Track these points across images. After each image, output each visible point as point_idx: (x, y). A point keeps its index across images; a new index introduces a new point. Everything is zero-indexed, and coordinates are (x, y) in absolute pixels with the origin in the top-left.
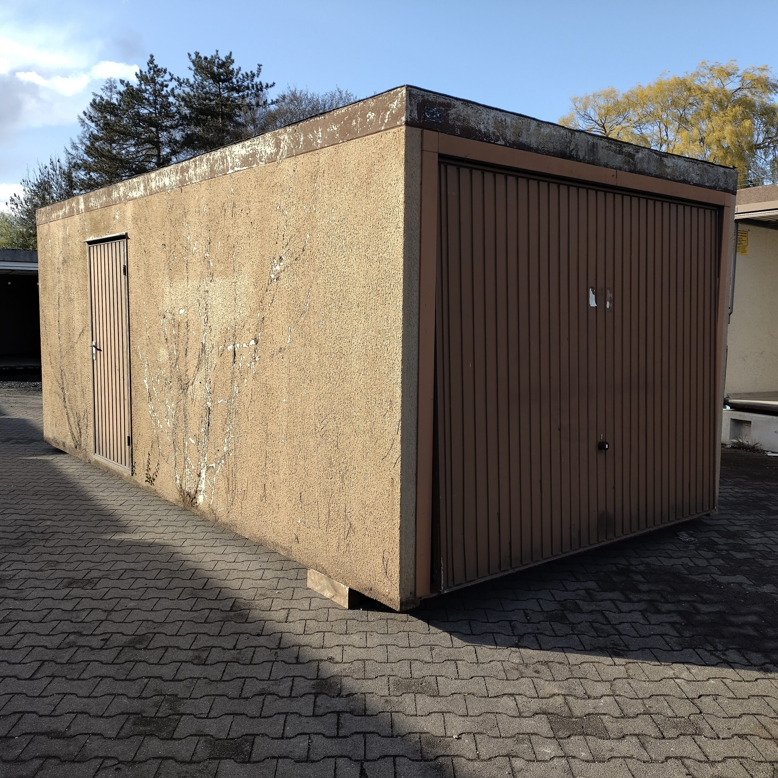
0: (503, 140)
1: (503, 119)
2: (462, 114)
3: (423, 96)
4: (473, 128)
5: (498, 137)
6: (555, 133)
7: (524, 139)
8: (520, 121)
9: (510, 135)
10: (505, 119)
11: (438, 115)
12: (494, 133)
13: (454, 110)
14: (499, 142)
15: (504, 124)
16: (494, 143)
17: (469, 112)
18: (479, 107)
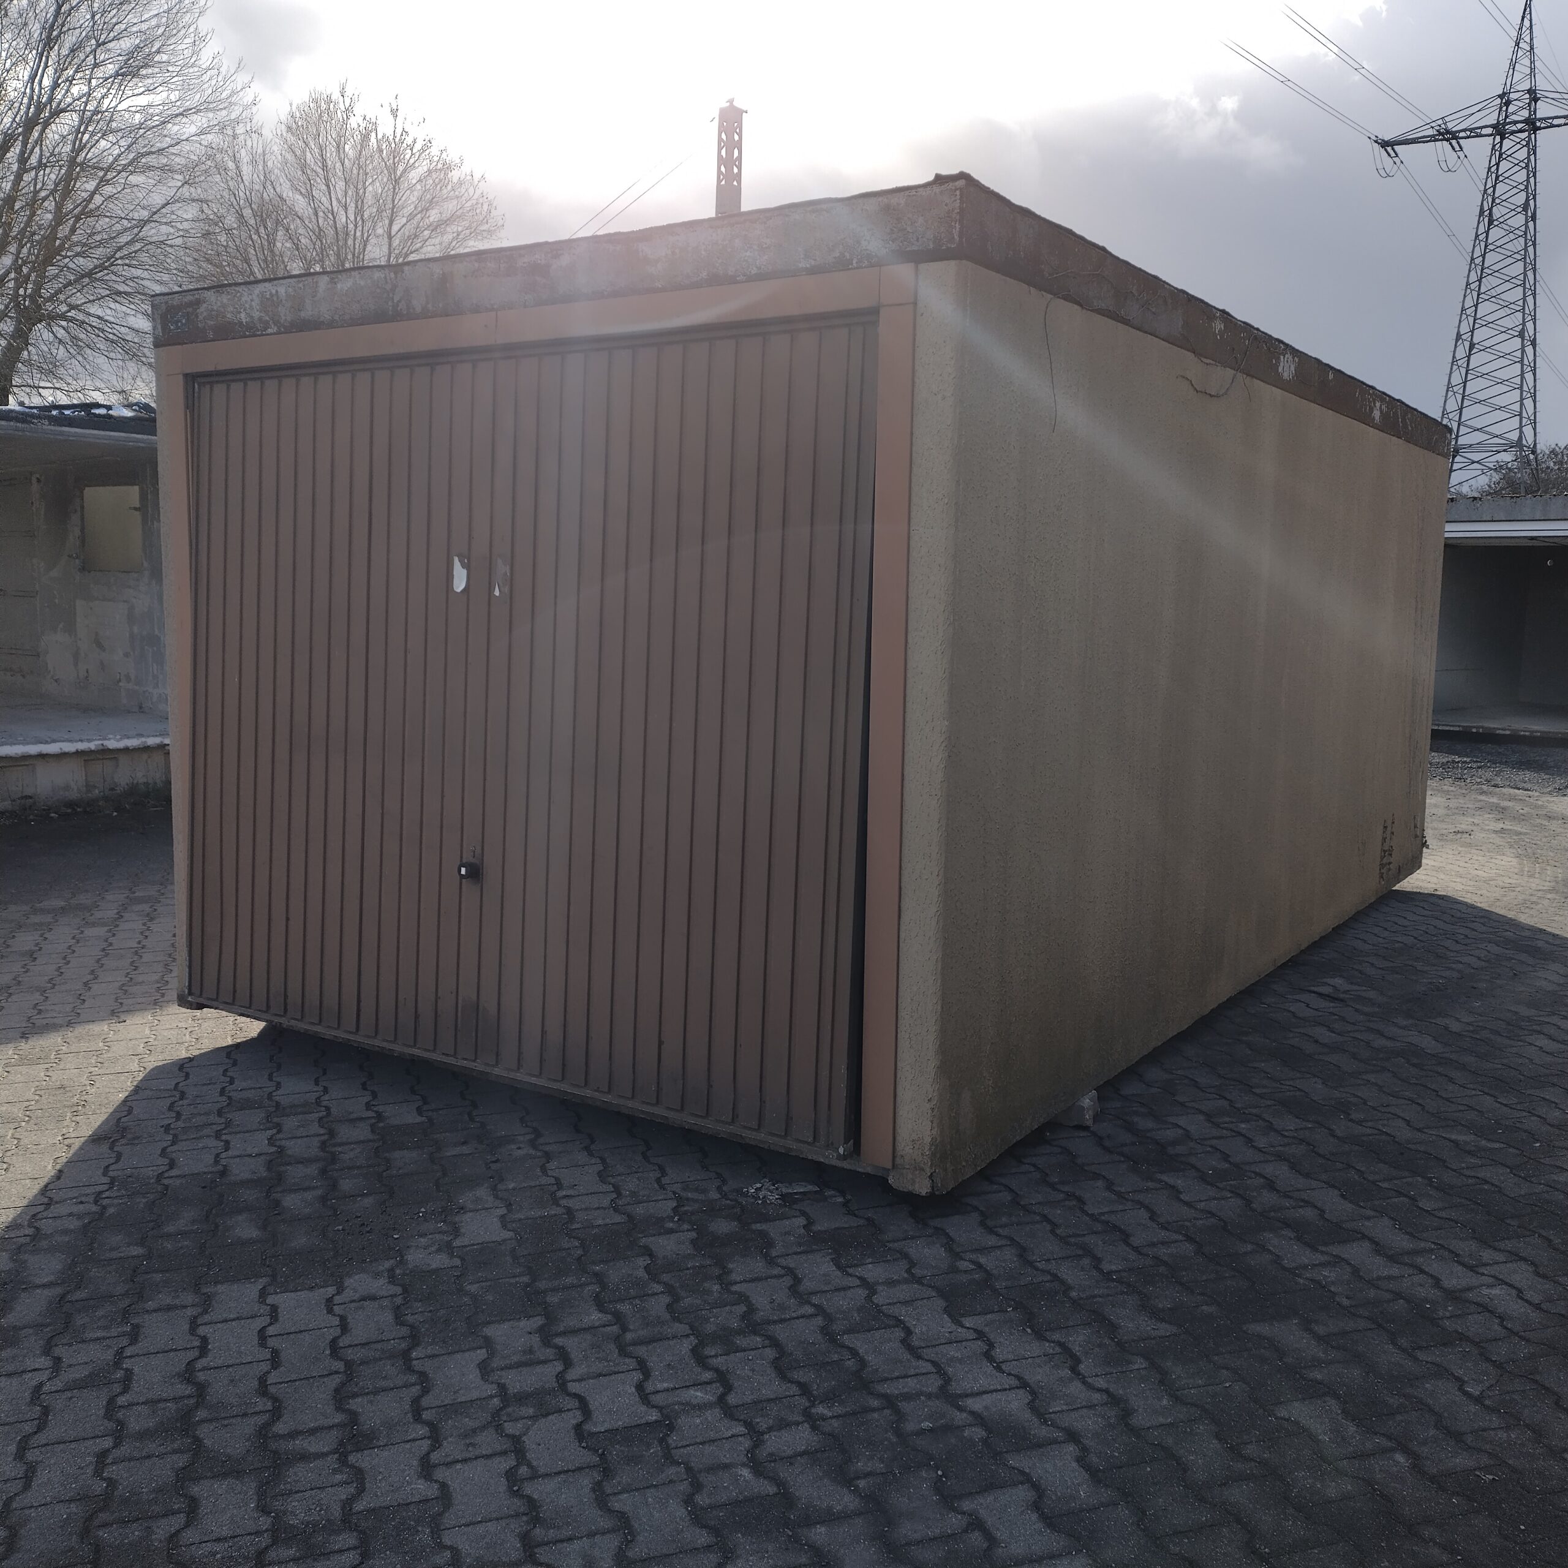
0: (275, 325)
1: (274, 292)
2: (215, 308)
3: (166, 303)
4: (229, 323)
5: (267, 322)
6: (362, 283)
7: (308, 313)
8: (301, 285)
9: (285, 314)
10: (277, 291)
11: (184, 321)
12: (260, 319)
13: (205, 305)
14: (270, 331)
15: (275, 299)
16: (263, 335)
17: (225, 301)
18: (237, 289)
